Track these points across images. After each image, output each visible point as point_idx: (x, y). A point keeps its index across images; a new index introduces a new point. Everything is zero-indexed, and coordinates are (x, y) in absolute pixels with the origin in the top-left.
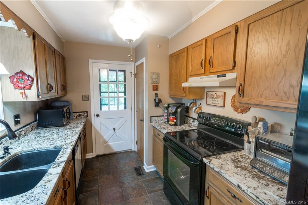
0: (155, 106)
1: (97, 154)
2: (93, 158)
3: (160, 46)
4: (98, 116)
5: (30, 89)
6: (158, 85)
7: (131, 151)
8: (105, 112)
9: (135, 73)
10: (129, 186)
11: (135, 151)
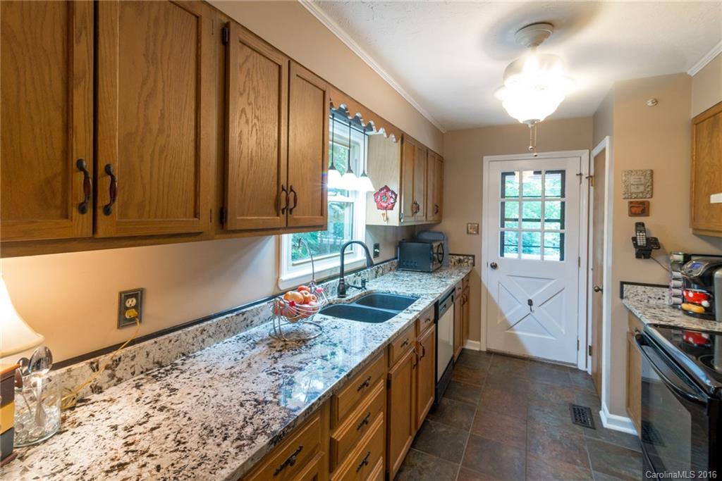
0: (638, 256)
1: (488, 347)
2: (480, 352)
3: (656, 102)
4: (494, 266)
5: (392, 209)
6: (649, 203)
7: (575, 369)
8: (511, 260)
9: (592, 174)
10: (545, 431)
11: (587, 372)
